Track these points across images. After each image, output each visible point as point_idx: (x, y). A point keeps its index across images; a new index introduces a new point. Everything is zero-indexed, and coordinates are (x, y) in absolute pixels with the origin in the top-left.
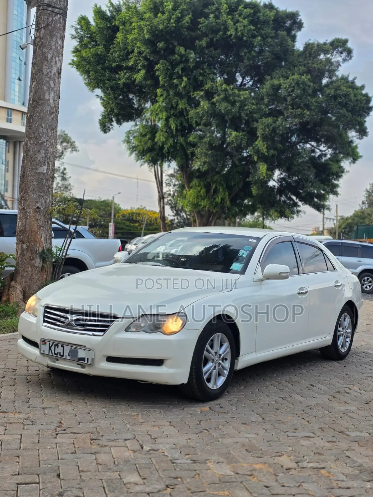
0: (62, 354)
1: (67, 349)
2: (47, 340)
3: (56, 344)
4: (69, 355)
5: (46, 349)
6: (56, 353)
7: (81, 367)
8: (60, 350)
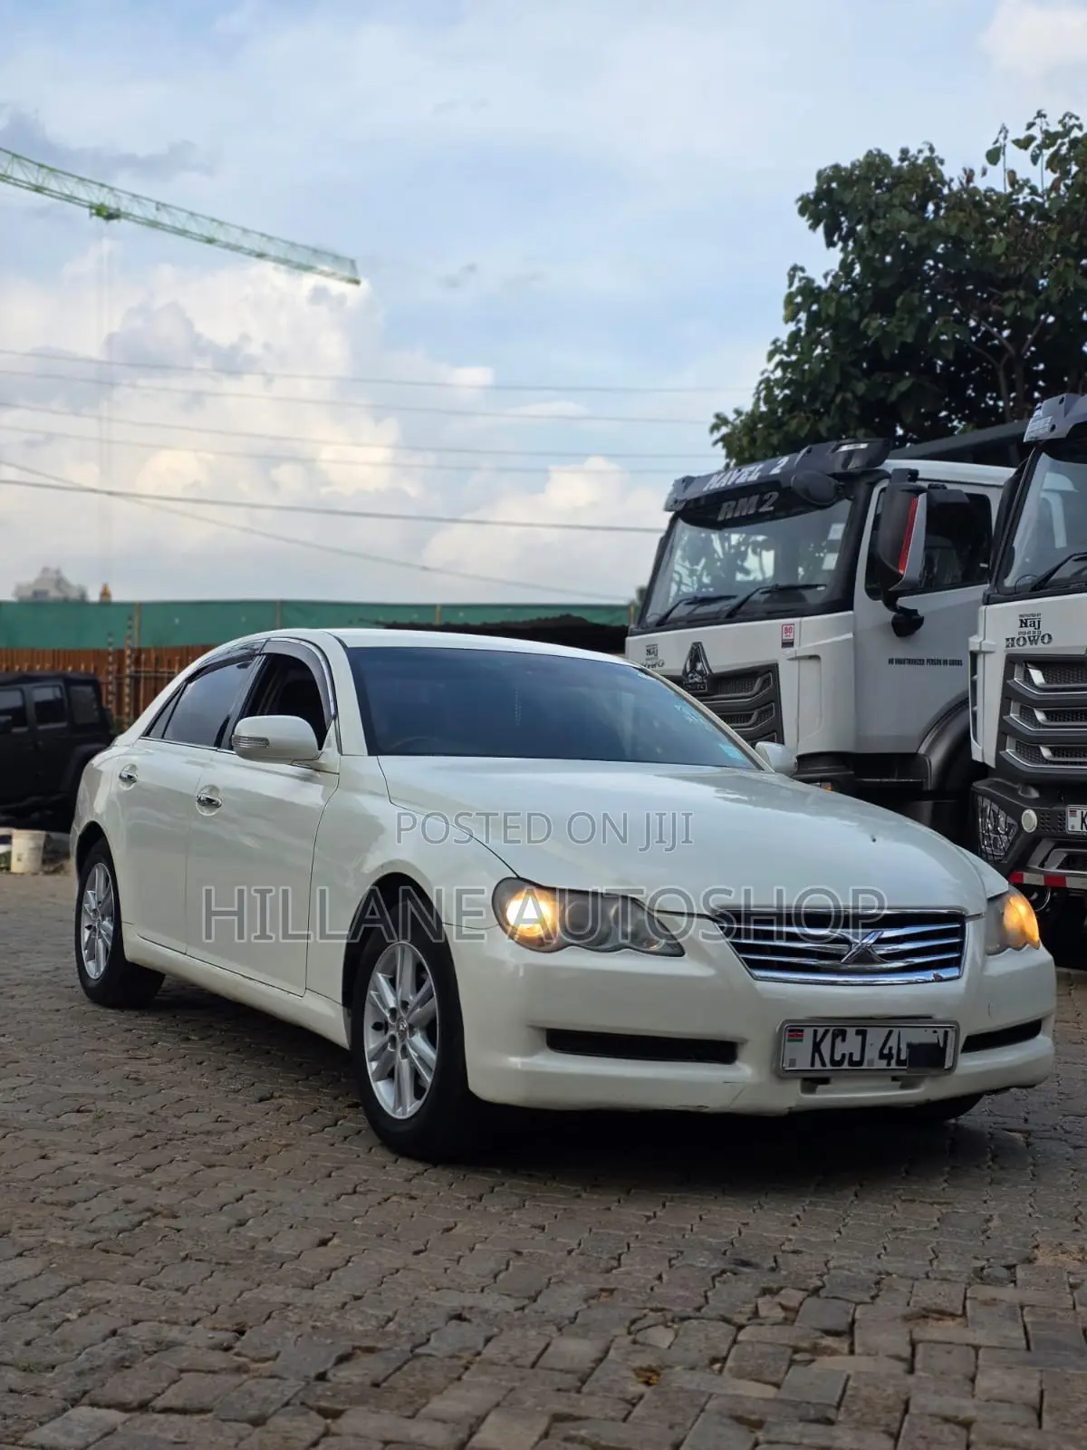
0: (857, 1057)
1: (875, 1039)
2: (808, 1023)
3: (838, 1028)
4: (882, 1056)
5: (800, 1054)
6: (837, 1058)
7: (903, 1087)
8: (851, 1045)
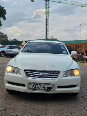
0: (39, 87)
1: (42, 86)
2: (32, 83)
3: (37, 84)
4: (43, 88)
5: (31, 86)
6: (36, 87)
7: (48, 91)
8: (38, 86)
